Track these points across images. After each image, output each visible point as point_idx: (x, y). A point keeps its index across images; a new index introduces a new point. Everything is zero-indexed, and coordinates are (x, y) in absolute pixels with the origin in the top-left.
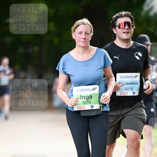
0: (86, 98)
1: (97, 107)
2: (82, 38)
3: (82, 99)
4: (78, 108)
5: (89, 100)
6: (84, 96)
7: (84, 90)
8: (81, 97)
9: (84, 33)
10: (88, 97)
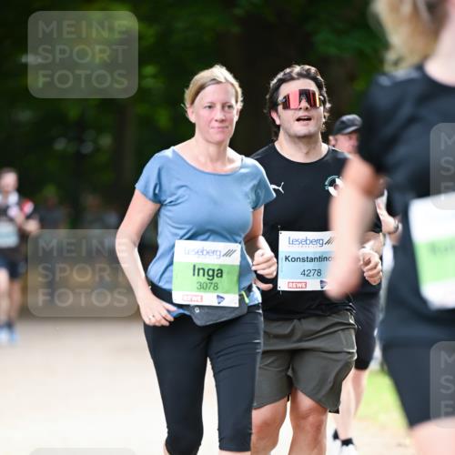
1: (231, 300)
3: (198, 275)
6: (203, 269)
10: (213, 270)
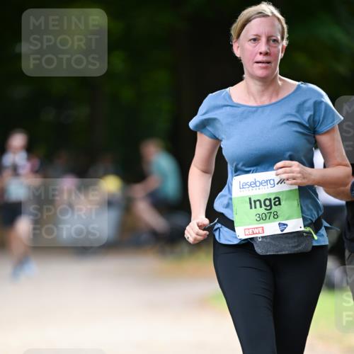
0: (265, 205)
2: (261, 53)
4: (247, 233)
5: (272, 211)
6: (260, 201)
7: (258, 184)
8: (252, 203)
9: (264, 40)
10: (270, 200)
